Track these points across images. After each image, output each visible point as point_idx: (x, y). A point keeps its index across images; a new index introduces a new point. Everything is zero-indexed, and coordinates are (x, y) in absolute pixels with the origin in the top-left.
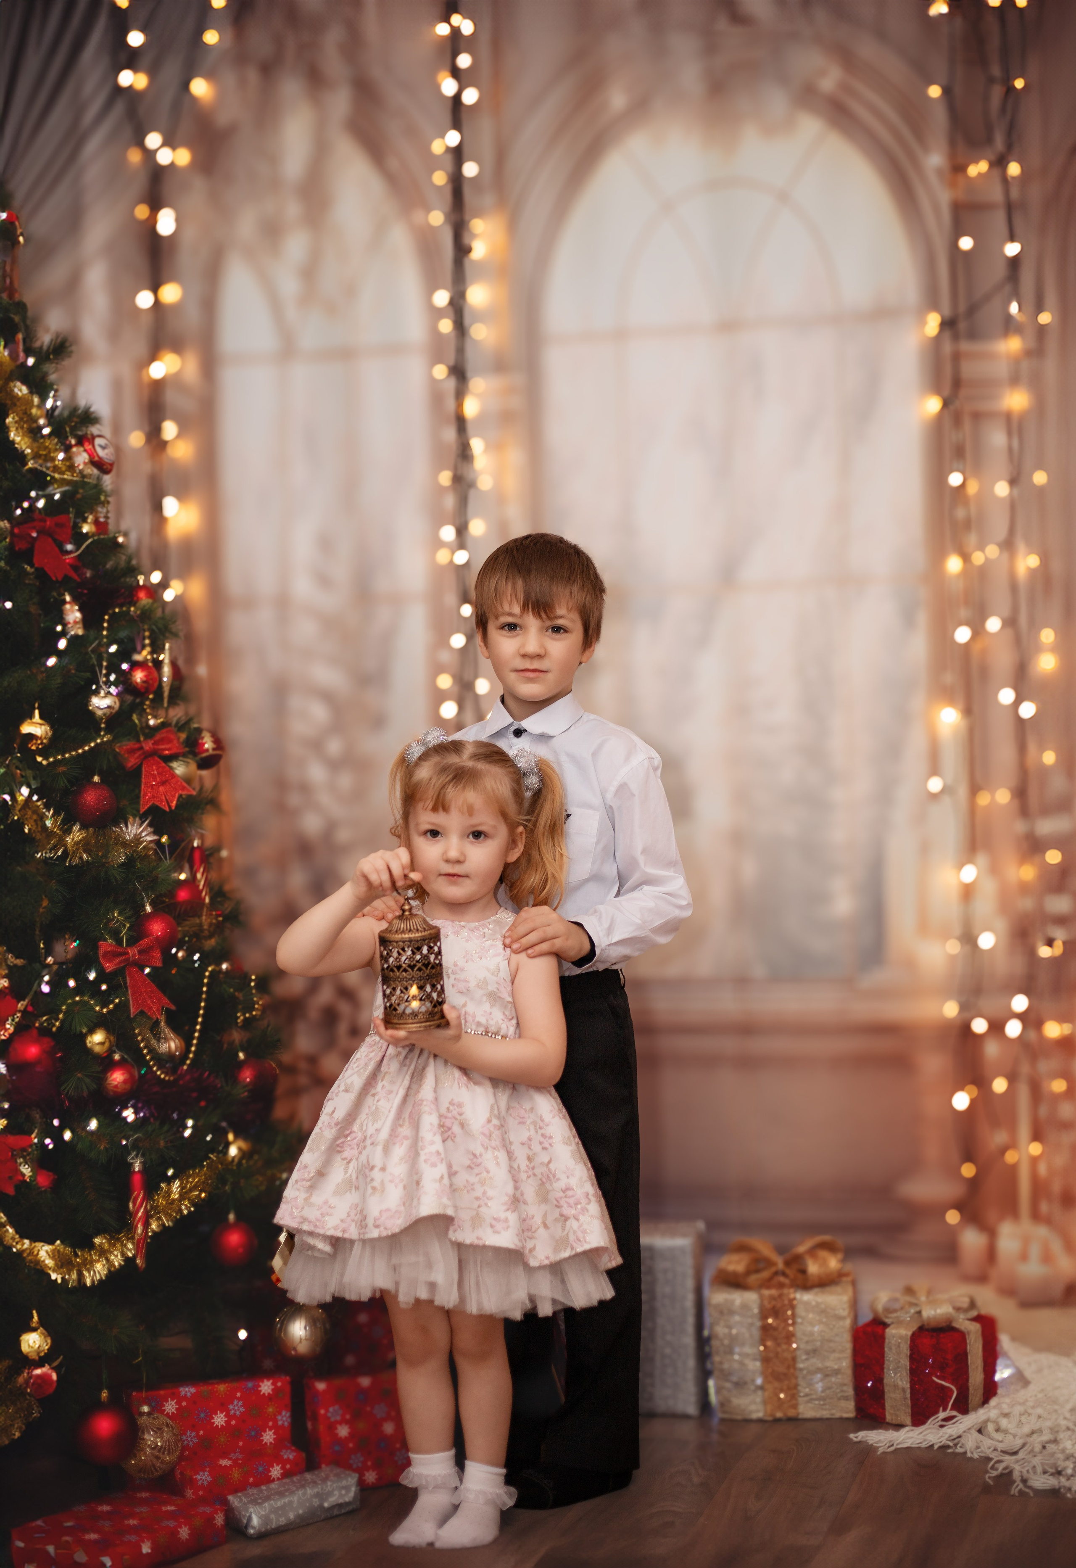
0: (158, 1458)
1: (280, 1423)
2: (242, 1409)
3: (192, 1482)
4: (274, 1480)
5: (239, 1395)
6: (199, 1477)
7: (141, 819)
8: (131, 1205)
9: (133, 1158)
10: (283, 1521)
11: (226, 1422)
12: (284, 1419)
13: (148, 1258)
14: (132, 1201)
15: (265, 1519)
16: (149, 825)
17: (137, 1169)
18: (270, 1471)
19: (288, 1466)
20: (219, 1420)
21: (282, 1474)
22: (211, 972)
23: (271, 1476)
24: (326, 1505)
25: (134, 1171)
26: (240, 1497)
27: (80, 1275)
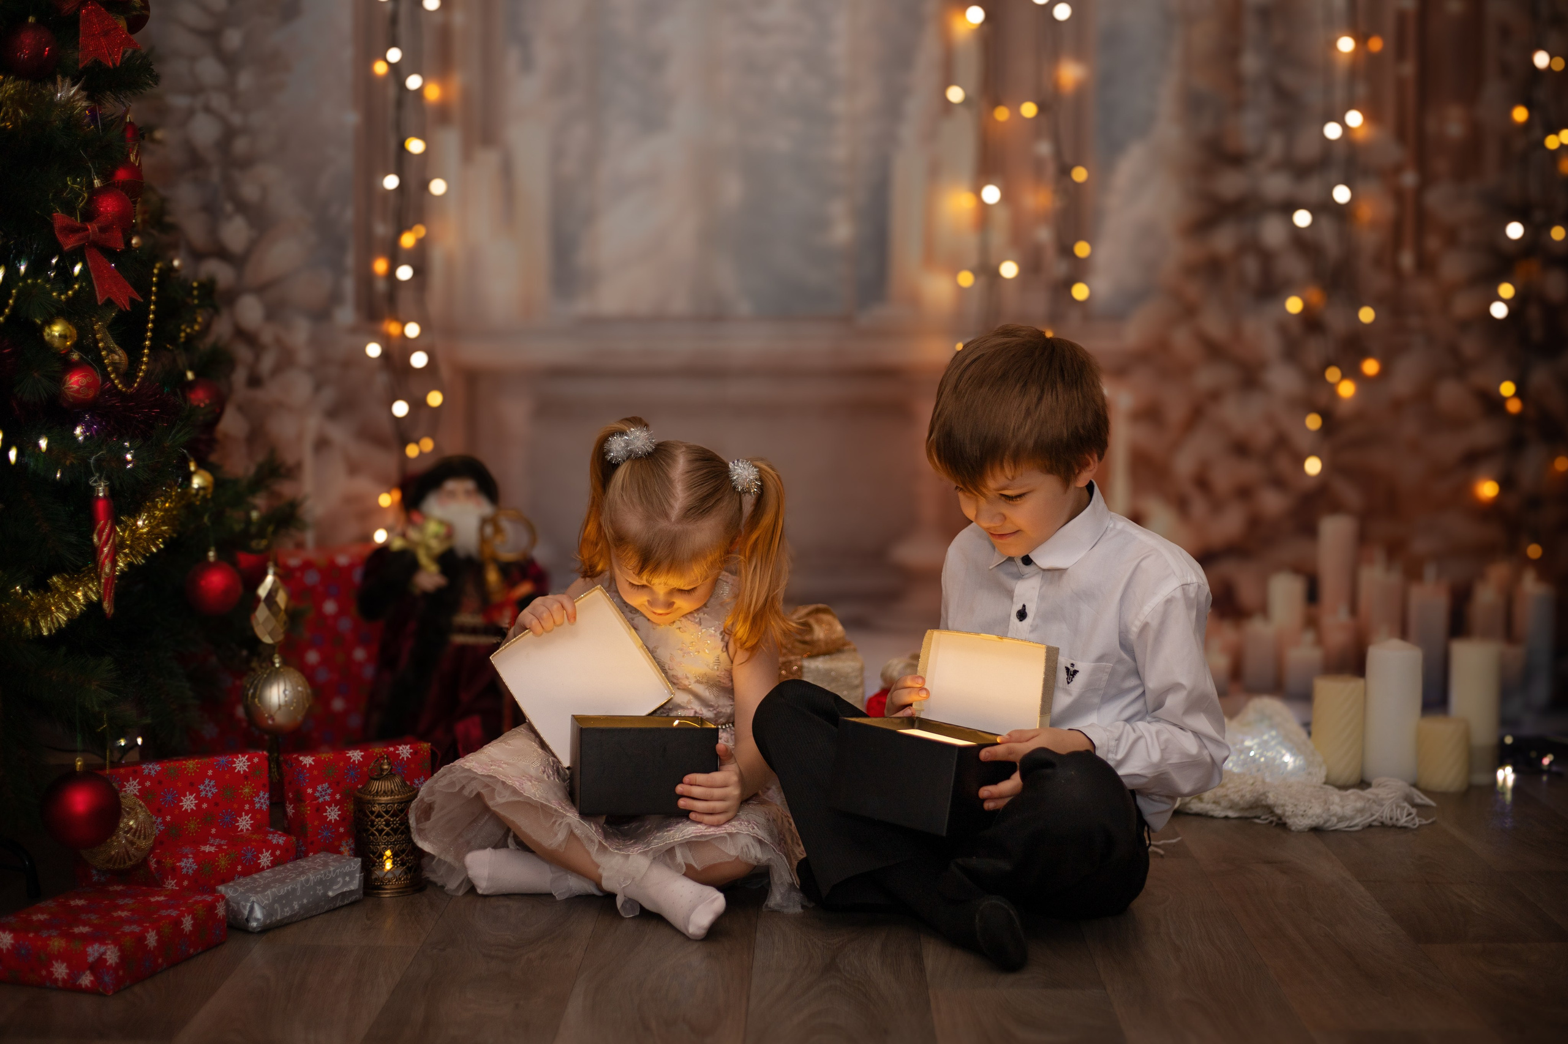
0: (132, 843)
1: (258, 806)
2: (215, 790)
3: (175, 871)
4: (263, 869)
5: (210, 773)
6: (183, 864)
7: (72, 80)
8: (96, 539)
9: (95, 481)
10: (287, 912)
11: (196, 805)
12: (262, 801)
13: (117, 602)
14: (96, 531)
15: (269, 911)
16: (82, 89)
17: (101, 495)
18: (259, 858)
19: (278, 853)
20: (189, 803)
21: (272, 862)
22: (160, 270)
23: (260, 864)
24: (330, 894)
25: (98, 496)
26: (231, 886)
27: (35, 623)
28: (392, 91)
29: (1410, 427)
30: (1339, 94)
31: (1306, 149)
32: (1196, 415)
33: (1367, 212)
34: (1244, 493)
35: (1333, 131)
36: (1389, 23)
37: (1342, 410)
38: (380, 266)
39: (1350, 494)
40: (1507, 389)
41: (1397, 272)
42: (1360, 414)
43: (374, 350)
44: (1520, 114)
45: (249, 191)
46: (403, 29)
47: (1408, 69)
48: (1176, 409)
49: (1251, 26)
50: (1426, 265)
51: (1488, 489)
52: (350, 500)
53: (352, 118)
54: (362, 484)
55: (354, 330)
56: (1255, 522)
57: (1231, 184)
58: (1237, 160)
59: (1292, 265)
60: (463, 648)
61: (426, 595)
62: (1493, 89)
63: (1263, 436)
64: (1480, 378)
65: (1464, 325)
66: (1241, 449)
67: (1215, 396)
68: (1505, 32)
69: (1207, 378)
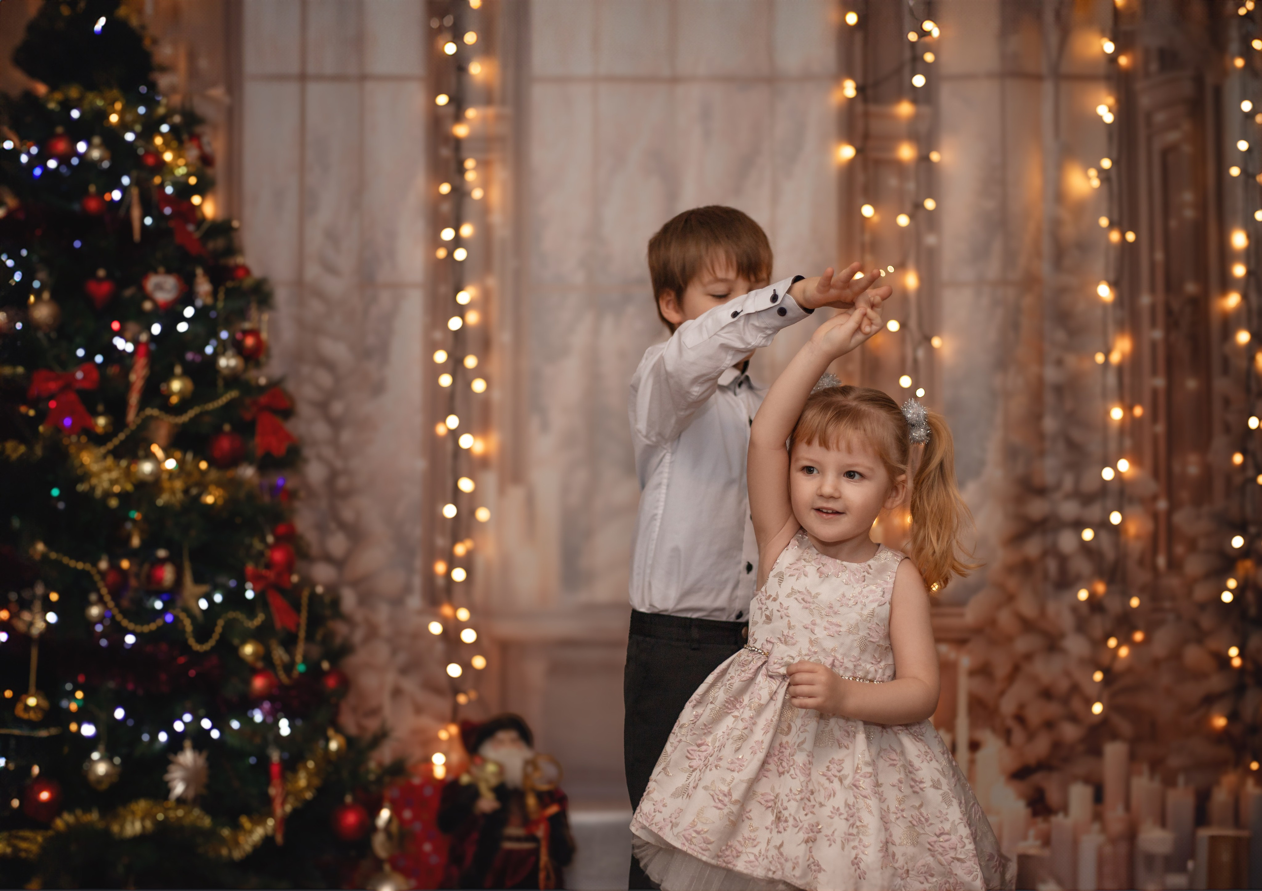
8: (271, 792)
9: (272, 753)
14: (272, 786)
27: (230, 852)
28: (449, 446)
29: (1165, 679)
30: (1113, 446)
31: (1089, 485)
32: (1016, 670)
33: (1132, 529)
34: (1049, 725)
35: (1108, 474)
36: (1147, 396)
37: (1118, 667)
38: (440, 568)
39: (1124, 726)
40: (1233, 652)
41: (1154, 568)
42: (1129, 670)
43: (436, 628)
44: (1238, 459)
45: (348, 514)
46: (458, 402)
47: (1160, 428)
48: (1002, 669)
49: (1049, 398)
50: (1174, 565)
51: (1220, 722)
52: (417, 732)
53: (420, 465)
54: (425, 721)
55: (420, 613)
56: (1057, 745)
57: (1037, 508)
58: (1041, 491)
59: (1081, 565)
60: (510, 852)
61: (485, 815)
62: (1219, 441)
63: (1063, 685)
64: (1214, 644)
65: (1202, 607)
66: (1047, 694)
67: (1028, 657)
68: (1227, 402)
69: (1022, 644)
